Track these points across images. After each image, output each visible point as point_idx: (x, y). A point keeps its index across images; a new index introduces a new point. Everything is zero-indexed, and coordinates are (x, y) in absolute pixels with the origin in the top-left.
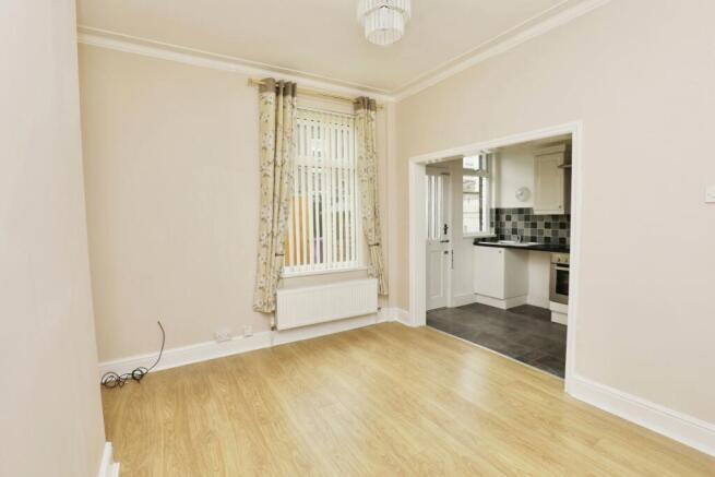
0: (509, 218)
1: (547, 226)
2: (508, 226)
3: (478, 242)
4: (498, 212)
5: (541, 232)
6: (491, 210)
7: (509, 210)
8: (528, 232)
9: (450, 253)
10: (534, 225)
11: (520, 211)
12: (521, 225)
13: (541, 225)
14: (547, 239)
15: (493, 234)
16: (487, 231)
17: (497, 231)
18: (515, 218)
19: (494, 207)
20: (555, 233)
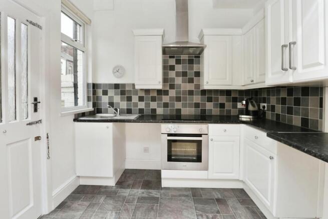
0: (105, 93)
1: (141, 99)
2: (105, 100)
3: (79, 118)
4: (95, 86)
5: (136, 105)
6: (88, 85)
7: (106, 85)
8: (124, 105)
9: (44, 137)
10: (129, 99)
11: (116, 86)
12: (117, 99)
13: (135, 99)
14: (141, 111)
15: (91, 108)
16: (85, 106)
17: (94, 105)
18: (111, 92)
19: (90, 81)
20: (147, 105)
